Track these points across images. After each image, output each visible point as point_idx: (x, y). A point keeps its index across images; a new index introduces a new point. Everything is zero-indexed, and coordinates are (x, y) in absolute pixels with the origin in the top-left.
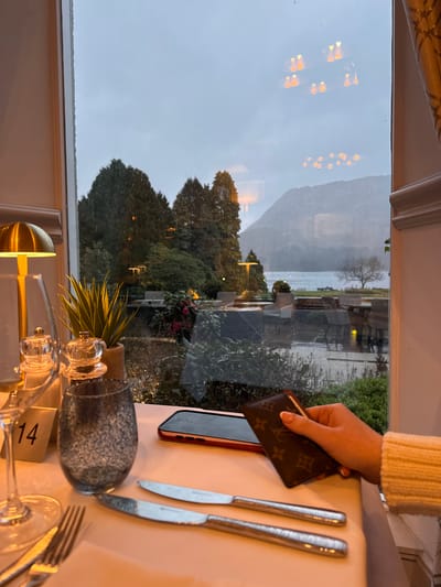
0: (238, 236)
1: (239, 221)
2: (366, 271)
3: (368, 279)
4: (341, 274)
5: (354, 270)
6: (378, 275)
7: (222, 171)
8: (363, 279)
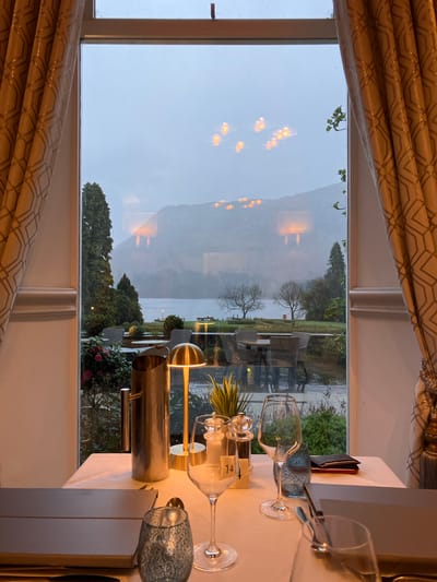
0: (110, 258)
1: (111, 241)
2: (247, 299)
3: (249, 308)
4: (222, 302)
5: (234, 298)
6: (259, 304)
7: (92, 183)
8: (246, 309)
